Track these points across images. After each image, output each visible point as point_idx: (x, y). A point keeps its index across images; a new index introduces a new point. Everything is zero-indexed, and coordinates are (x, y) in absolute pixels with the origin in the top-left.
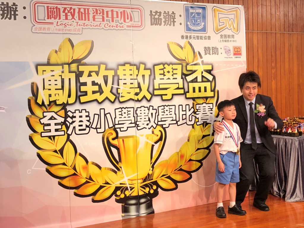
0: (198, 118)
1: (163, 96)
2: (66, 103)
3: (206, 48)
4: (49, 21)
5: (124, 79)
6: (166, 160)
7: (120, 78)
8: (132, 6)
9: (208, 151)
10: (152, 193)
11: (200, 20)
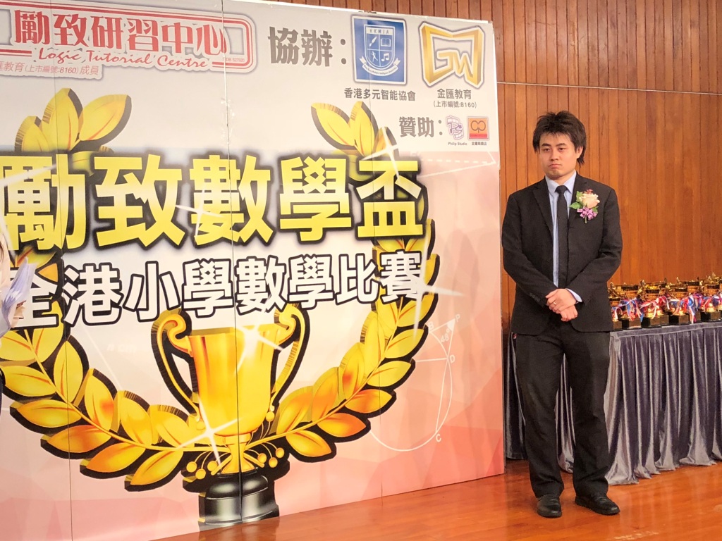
0: (386, 287)
1: (301, 233)
2: (61, 248)
3: (403, 121)
4: (21, 46)
5: (206, 191)
6: (308, 387)
7: (196, 189)
8: (225, 15)
9: (408, 365)
10: (275, 468)
11: (390, 53)
